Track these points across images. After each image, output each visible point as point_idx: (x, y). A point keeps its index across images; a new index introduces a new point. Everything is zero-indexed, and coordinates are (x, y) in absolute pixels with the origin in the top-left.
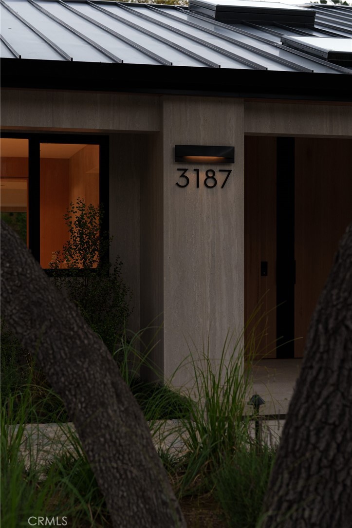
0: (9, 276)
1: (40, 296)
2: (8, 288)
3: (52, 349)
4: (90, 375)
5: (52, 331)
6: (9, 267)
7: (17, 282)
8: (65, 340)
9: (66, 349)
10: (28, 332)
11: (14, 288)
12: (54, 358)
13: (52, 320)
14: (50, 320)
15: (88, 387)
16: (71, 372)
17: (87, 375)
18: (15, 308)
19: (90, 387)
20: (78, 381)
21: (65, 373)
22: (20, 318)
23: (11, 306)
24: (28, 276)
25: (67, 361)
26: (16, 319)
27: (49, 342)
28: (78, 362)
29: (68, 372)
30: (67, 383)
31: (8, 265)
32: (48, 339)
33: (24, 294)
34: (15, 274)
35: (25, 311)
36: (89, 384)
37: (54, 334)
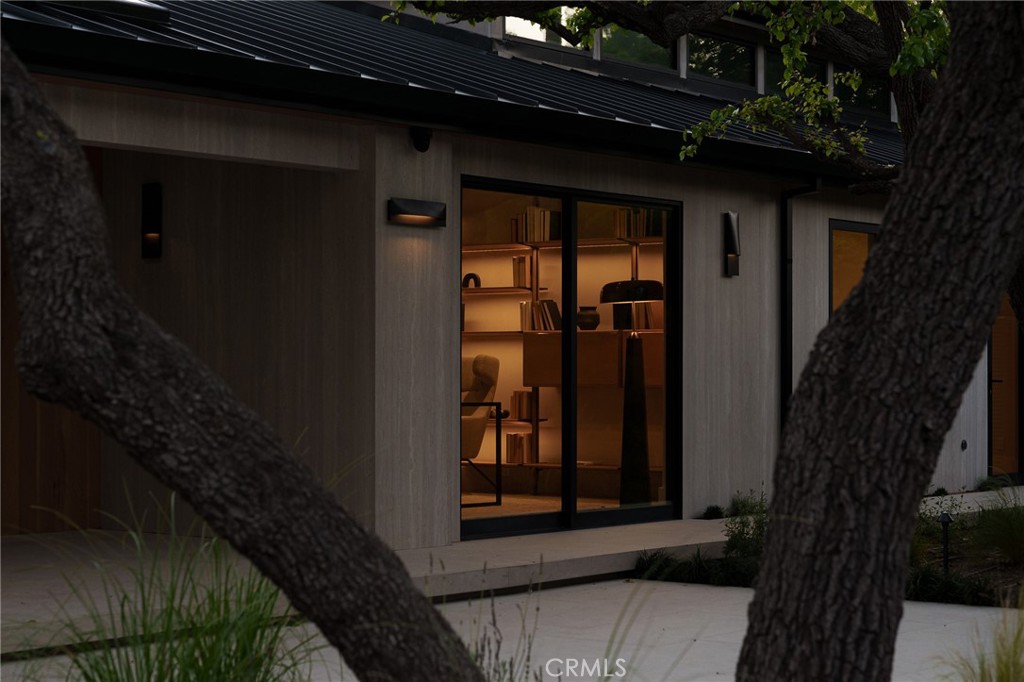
0: (207, 417)
1: (276, 452)
2: (209, 438)
3: (320, 544)
4: (398, 586)
5: (312, 512)
6: (202, 402)
7: (226, 428)
8: (338, 528)
9: (344, 544)
10: (257, 516)
11: (220, 438)
12: (327, 559)
13: (309, 495)
14: (305, 494)
15: (402, 607)
16: (363, 583)
17: (393, 585)
18: (227, 476)
19: (405, 605)
20: (380, 597)
21: (353, 584)
22: (239, 492)
23: (217, 472)
24: (245, 416)
25: (351, 565)
26: (233, 495)
27: (309, 534)
28: (368, 565)
29: (357, 583)
30: (360, 602)
31: (198, 397)
32: (305, 528)
33: (246, 449)
34: (219, 413)
35: (248, 480)
36: (401, 602)
37: (317, 518)
